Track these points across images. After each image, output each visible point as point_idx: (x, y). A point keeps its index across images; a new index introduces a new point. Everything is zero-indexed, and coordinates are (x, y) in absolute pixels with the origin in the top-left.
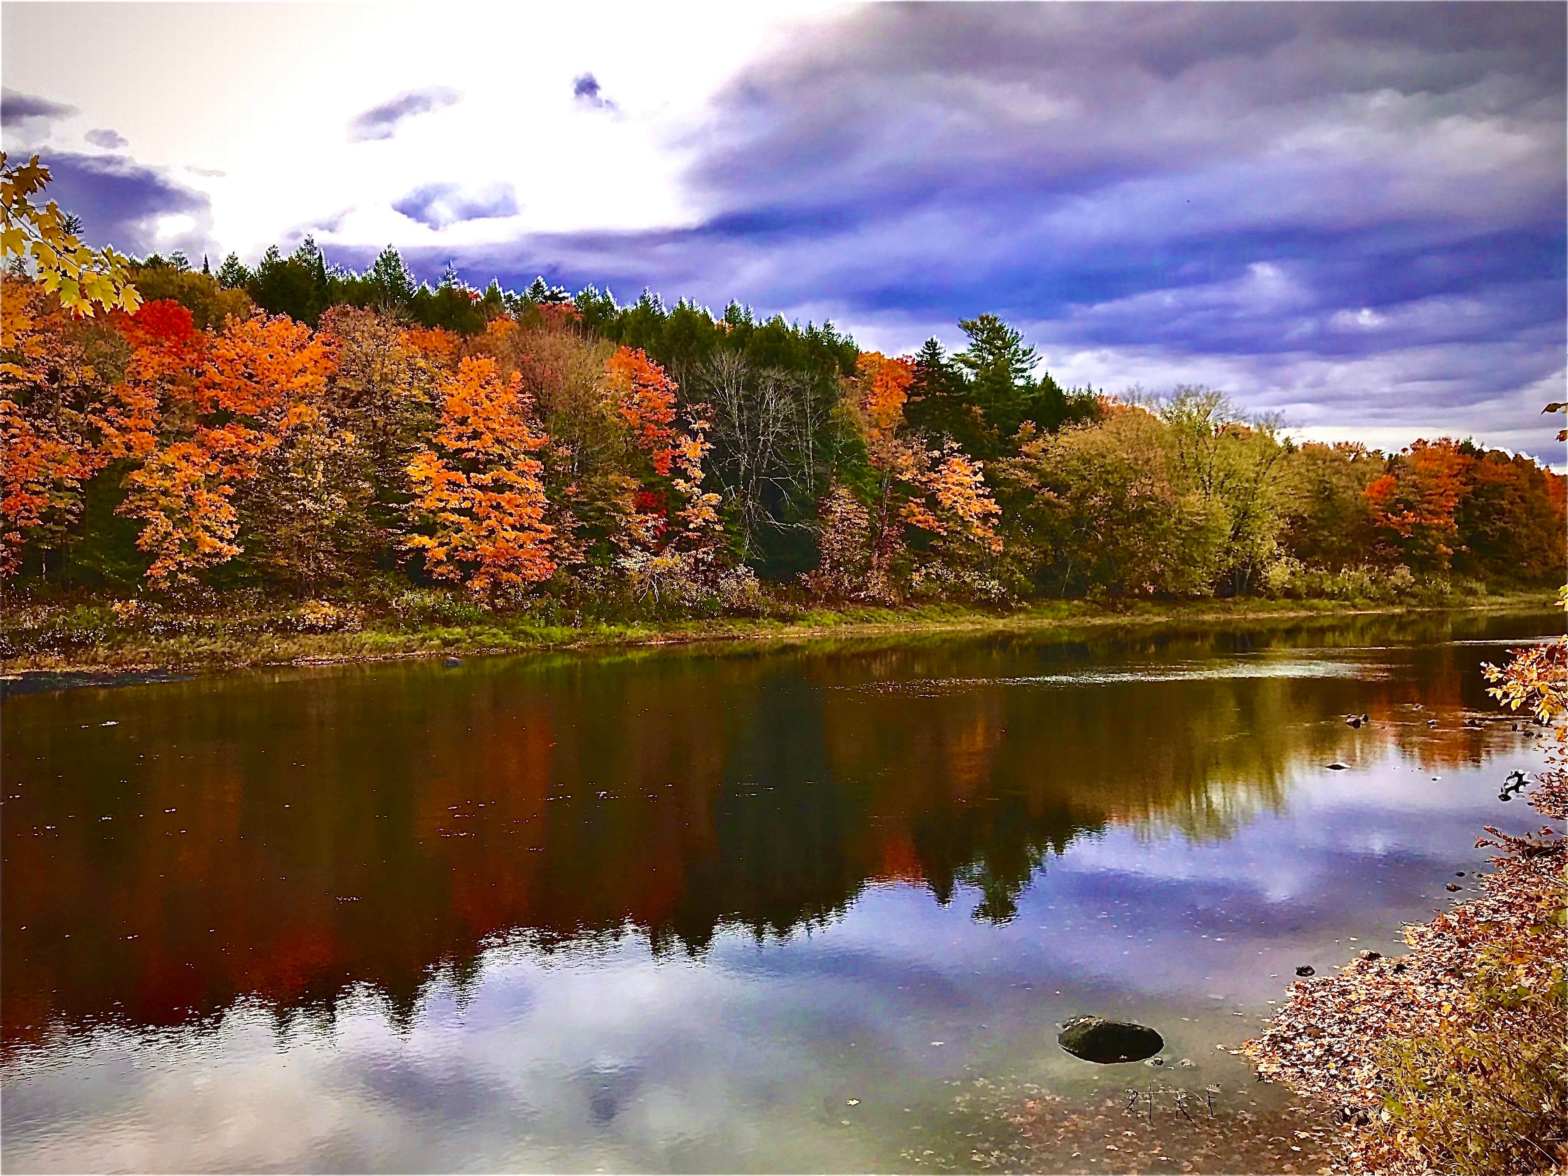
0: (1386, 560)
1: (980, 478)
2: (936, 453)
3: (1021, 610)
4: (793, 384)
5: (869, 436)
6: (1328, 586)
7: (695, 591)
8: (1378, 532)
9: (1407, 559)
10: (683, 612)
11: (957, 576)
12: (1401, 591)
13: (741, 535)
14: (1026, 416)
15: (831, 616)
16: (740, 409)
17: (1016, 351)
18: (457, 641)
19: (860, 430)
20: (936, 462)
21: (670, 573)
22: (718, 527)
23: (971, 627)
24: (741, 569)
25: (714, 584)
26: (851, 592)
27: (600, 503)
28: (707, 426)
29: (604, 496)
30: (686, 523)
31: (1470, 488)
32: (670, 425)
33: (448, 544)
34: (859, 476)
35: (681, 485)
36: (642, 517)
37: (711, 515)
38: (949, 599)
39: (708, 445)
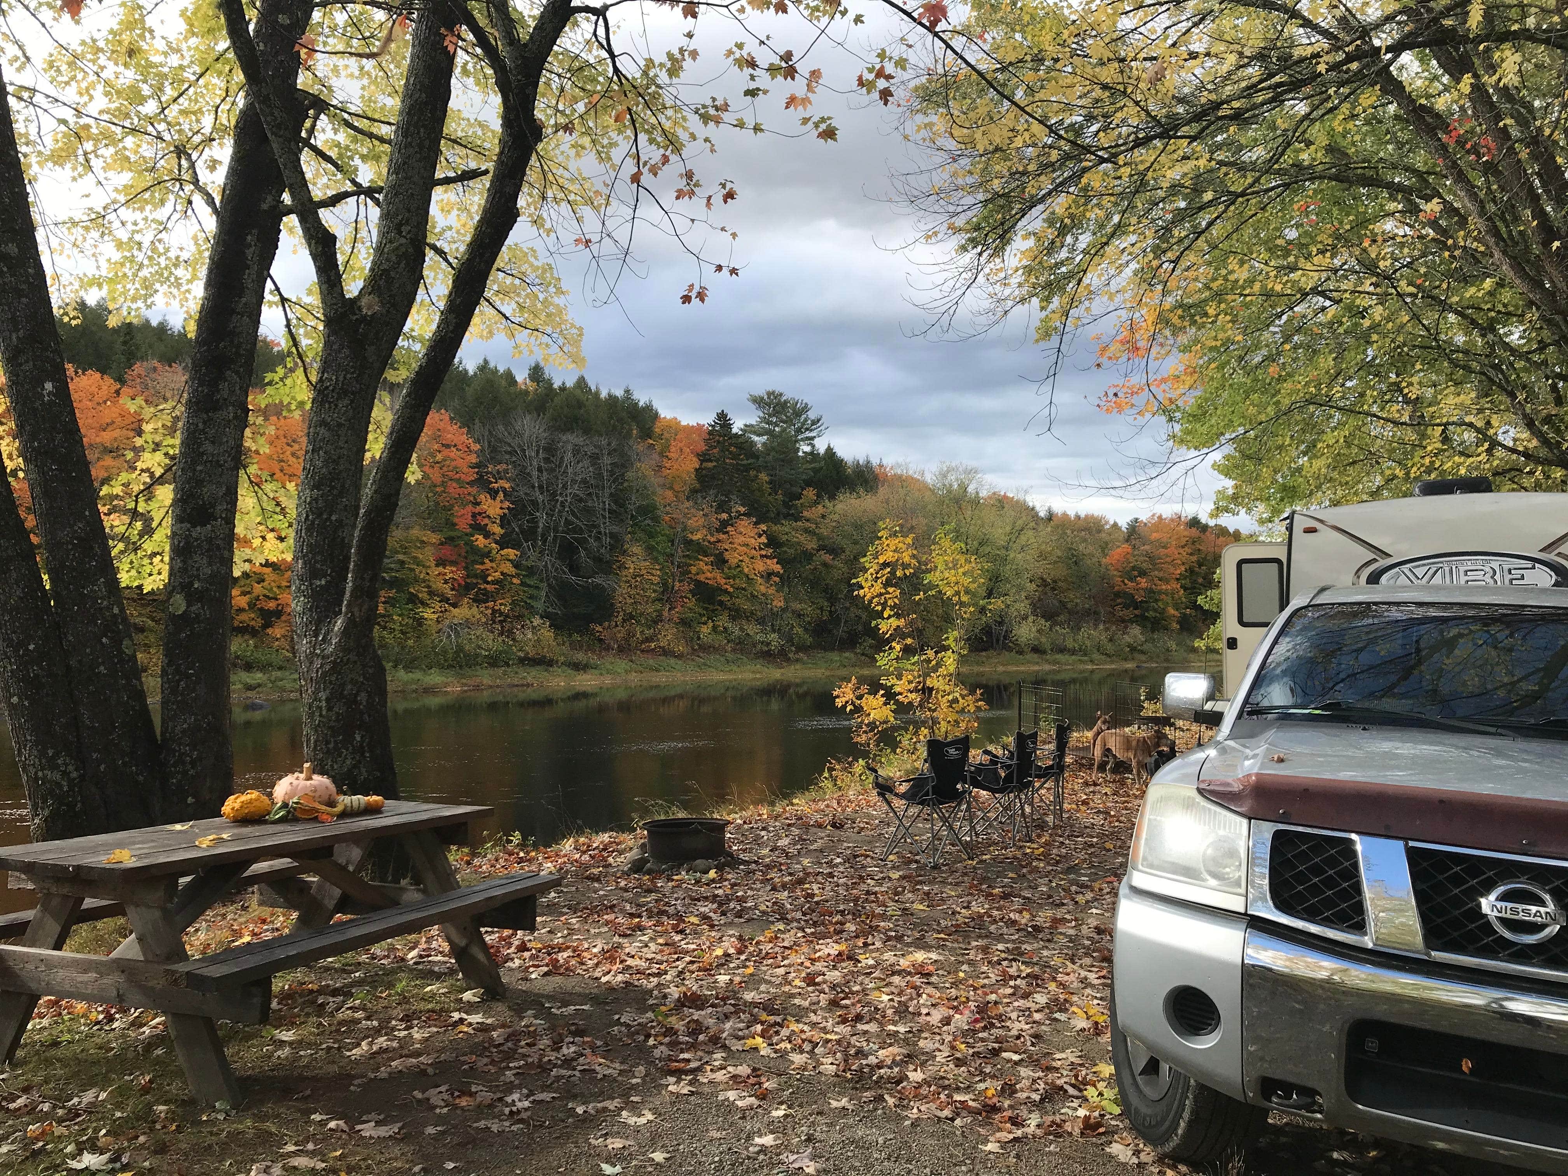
0: (1123, 621)
1: (764, 539)
2: (725, 516)
3: (797, 660)
4: (590, 450)
5: (663, 497)
6: (1070, 643)
7: (491, 642)
8: (1117, 595)
9: (1141, 620)
10: (479, 660)
11: (742, 629)
12: (1133, 649)
13: (537, 588)
14: (808, 483)
15: (621, 665)
16: (540, 470)
17: (806, 420)
18: (259, 685)
19: (654, 493)
20: (724, 524)
21: (468, 623)
22: (515, 581)
23: (751, 676)
24: (537, 621)
25: (510, 633)
26: (643, 642)
27: (401, 557)
28: (507, 486)
29: (405, 550)
30: (484, 576)
31: (1194, 558)
32: (471, 483)
33: (249, 593)
34: (651, 536)
35: (480, 541)
36: (441, 569)
37: (509, 568)
38: (734, 650)
39: (507, 504)
